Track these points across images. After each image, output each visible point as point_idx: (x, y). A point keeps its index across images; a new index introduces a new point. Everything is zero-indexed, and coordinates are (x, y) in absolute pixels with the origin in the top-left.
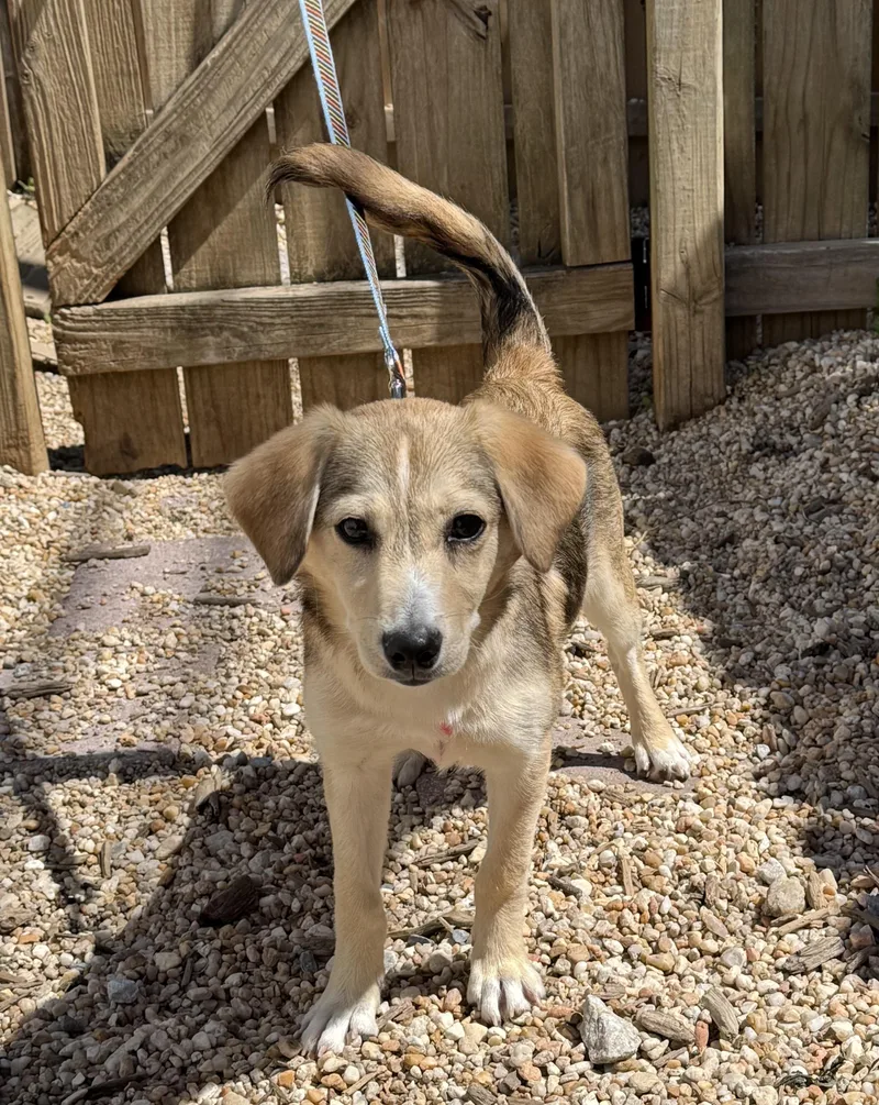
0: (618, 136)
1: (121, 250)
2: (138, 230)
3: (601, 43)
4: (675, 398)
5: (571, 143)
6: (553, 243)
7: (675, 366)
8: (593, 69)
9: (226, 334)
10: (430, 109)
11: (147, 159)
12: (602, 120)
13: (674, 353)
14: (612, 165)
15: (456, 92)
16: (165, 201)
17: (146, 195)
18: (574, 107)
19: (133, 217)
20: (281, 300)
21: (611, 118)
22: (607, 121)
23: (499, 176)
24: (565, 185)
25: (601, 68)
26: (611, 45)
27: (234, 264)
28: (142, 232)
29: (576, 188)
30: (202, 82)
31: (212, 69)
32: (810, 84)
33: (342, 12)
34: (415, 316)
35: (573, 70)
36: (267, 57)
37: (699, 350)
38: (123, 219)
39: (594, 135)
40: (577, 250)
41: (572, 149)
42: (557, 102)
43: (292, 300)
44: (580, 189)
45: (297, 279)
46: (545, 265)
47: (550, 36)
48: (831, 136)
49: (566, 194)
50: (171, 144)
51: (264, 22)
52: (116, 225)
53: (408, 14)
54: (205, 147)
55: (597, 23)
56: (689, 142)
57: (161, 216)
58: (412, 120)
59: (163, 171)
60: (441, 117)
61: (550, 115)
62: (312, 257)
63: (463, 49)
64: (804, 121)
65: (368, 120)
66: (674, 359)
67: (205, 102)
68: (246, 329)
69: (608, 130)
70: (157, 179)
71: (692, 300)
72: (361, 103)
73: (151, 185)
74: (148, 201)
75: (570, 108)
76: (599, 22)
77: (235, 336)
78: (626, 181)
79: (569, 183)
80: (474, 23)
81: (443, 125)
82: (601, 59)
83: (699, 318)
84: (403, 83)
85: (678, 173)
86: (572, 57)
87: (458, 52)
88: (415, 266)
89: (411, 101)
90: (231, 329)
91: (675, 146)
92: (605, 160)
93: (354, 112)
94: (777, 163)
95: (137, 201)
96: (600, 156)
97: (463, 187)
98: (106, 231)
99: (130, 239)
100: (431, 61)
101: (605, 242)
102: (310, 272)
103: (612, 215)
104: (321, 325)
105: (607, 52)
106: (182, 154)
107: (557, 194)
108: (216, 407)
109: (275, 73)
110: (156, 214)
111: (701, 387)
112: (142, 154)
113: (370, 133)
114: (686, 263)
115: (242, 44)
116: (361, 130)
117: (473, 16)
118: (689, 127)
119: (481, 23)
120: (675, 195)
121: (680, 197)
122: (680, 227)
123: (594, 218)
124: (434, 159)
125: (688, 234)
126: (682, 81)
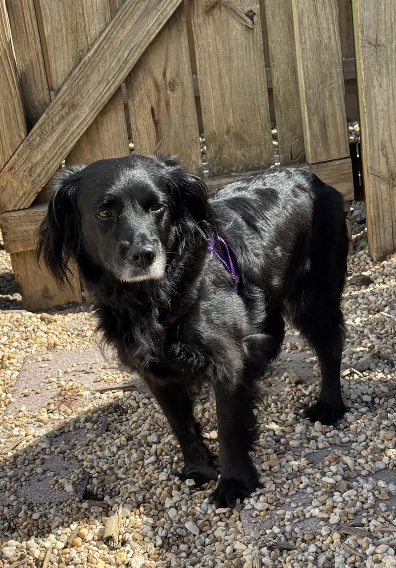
0: (338, 81)
1: (39, 176)
2: (49, 162)
3: (325, 25)
4: (383, 240)
5: (308, 88)
6: (300, 149)
7: (381, 221)
8: (321, 42)
10: (220, 75)
11: (52, 120)
12: (328, 72)
13: (381, 212)
14: (336, 100)
15: (235, 63)
16: (63, 144)
17: (52, 142)
18: (310, 66)
19: (45, 155)
21: (334, 71)
22: (330, 73)
23: (264, 112)
24: (306, 113)
26: (331, 26)
28: (51, 163)
29: (313, 115)
30: (83, 71)
31: (88, 63)
33: (164, 22)
35: (308, 43)
36: (120, 53)
38: (39, 157)
39: (322, 82)
40: (315, 154)
41: (309, 92)
42: (298, 64)
44: (316, 115)
46: (294, 163)
47: (292, 22)
49: (307, 119)
50: (66, 110)
51: (118, 32)
52: (35, 161)
53: (204, 19)
54: (87, 109)
55: (321, 13)
56: (385, 81)
57: (62, 153)
58: (209, 83)
59: (62, 126)
60: (227, 80)
61: (295, 72)
63: (239, 37)
65: (183, 86)
66: (381, 216)
67: (85, 83)
69: (331, 78)
70: (59, 131)
71: (391, 180)
72: (178, 76)
73: (55, 135)
74: (54, 146)
75: (307, 67)
76: (323, 13)
78: (344, 108)
79: (309, 112)
80: (245, 21)
81: (228, 84)
82: (325, 35)
84: (203, 61)
85: (378, 101)
86: (307, 35)
87: (236, 39)
88: (215, 171)
89: (208, 71)
91: (375, 83)
92: (331, 96)
93: (174, 81)
95: (47, 146)
96: (327, 94)
97: (242, 120)
98: (30, 165)
99: (43, 169)
100: (220, 47)
101: (333, 147)
103: (336, 130)
105: (329, 30)
106: (72, 115)
107: (300, 120)
109: (126, 62)
110: (58, 153)
112: (49, 117)
113: (184, 93)
114: (386, 156)
115: (106, 47)
116: (178, 93)
117: (244, 17)
118: (384, 71)
119: (249, 20)
120: (376, 114)
121: (380, 114)
122: (381, 133)
123: (326, 132)
124: (224, 105)
125: (387, 138)
126: (379, 43)
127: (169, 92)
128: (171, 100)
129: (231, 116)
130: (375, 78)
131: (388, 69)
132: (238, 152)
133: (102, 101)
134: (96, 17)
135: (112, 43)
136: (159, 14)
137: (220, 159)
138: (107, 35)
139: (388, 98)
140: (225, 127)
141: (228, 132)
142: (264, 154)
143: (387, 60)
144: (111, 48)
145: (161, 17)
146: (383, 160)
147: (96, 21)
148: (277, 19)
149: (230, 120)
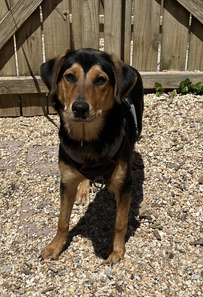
0: (97, 45)
3: (93, 23)
8: (92, 29)
9: (3, 88)
10: (52, 36)
12: (93, 41)
18: (87, 38)
20: (16, 80)
21: (96, 41)
25: (93, 29)
27: (6, 71)
32: (144, 34)
33: (31, 14)
35: (87, 29)
39: (91, 45)
42: (83, 36)
43: (18, 80)
45: (21, 75)
47: (81, 20)
48: (149, 47)
58: (48, 39)
60: (55, 38)
61: (81, 39)
62: (24, 70)
64: (143, 43)
65: (37, 39)
68: (8, 87)
69: (94, 44)
72: (36, 34)
76: (93, 18)
77: (5, 88)
80: (63, 17)
81: (55, 40)
82: (93, 26)
84: (46, 30)
86: (86, 26)
89: (48, 34)
90: (4, 86)
91: (109, 50)
93: (34, 37)
94: (136, 53)
102: (24, 73)
104: (25, 86)
105: (95, 25)
113: (38, 42)
115: (7, 20)
116: (36, 41)
117: (63, 15)
118: (113, 45)
119: (65, 16)
124: (53, 48)
126: (111, 35)
127: (32, 41)
128: (33, 44)
129: (56, 53)
130: (109, 48)
131: (114, 45)
133: (5, 42)
134: (4, 7)
135: (9, 19)
136: (29, 10)
138: (8, 15)
140: (53, 56)
143: (114, 42)
144: (9, 21)
145: (30, 12)
147: (4, 9)
148: (76, 18)
149: (55, 54)
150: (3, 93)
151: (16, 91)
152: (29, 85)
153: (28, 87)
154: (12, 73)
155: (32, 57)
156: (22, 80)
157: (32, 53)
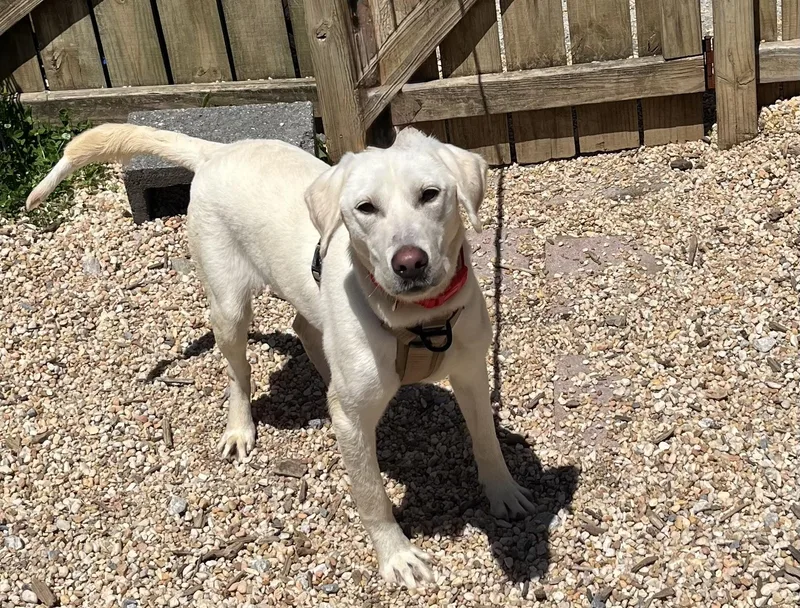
2: (424, 48)
6: (657, 43)
7: (726, 118)
9: (471, 101)
13: (726, 110)
14: (690, 4)
16: (437, 33)
17: (427, 30)
20: (501, 82)
23: (625, 9)
24: (663, 15)
27: (476, 61)
28: (426, 49)
29: (669, 17)
34: (577, 88)
37: (741, 109)
40: (670, 51)
43: (507, 82)
44: (672, 18)
45: (512, 69)
46: (652, 56)
49: (663, 19)
50: (441, 4)
57: (436, 41)
59: (436, 17)
62: (519, 57)
66: (726, 114)
68: (482, 99)
70: (433, 22)
71: (737, 83)
73: (430, 25)
74: (429, 33)
77: (477, 103)
78: (698, 12)
79: (665, 14)
83: (740, 91)
85: (726, 13)
88: (578, 59)
90: (474, 99)
92: (686, 1)
95: (423, 34)
97: (604, 16)
101: (687, 46)
102: (518, 64)
103: (690, 30)
104: (524, 95)
106: (446, 8)
107: (658, 18)
108: (466, 137)
110: (433, 39)
111: (742, 129)
114: (732, 62)
120: (725, 25)
121: (728, 26)
122: (728, 42)
123: (680, 32)
125: (733, 46)
129: (594, 11)
132: (600, 44)
137: (583, 49)
139: (736, 12)
140: (588, 20)
141: (591, 25)
142: (623, 46)
146: (729, 65)
149: (593, 14)
150: (471, 115)
151: (502, 108)
152: (533, 92)
153: (529, 96)
154: (490, 65)
155: (538, 26)
156: (516, 81)
157: (537, 16)
